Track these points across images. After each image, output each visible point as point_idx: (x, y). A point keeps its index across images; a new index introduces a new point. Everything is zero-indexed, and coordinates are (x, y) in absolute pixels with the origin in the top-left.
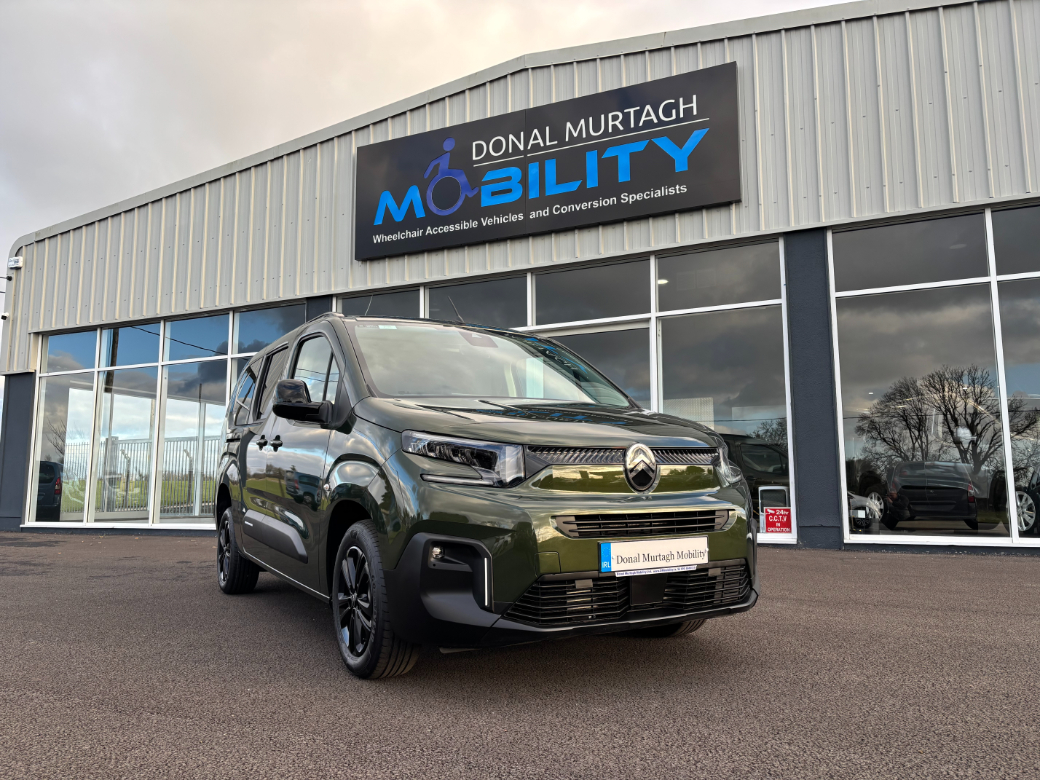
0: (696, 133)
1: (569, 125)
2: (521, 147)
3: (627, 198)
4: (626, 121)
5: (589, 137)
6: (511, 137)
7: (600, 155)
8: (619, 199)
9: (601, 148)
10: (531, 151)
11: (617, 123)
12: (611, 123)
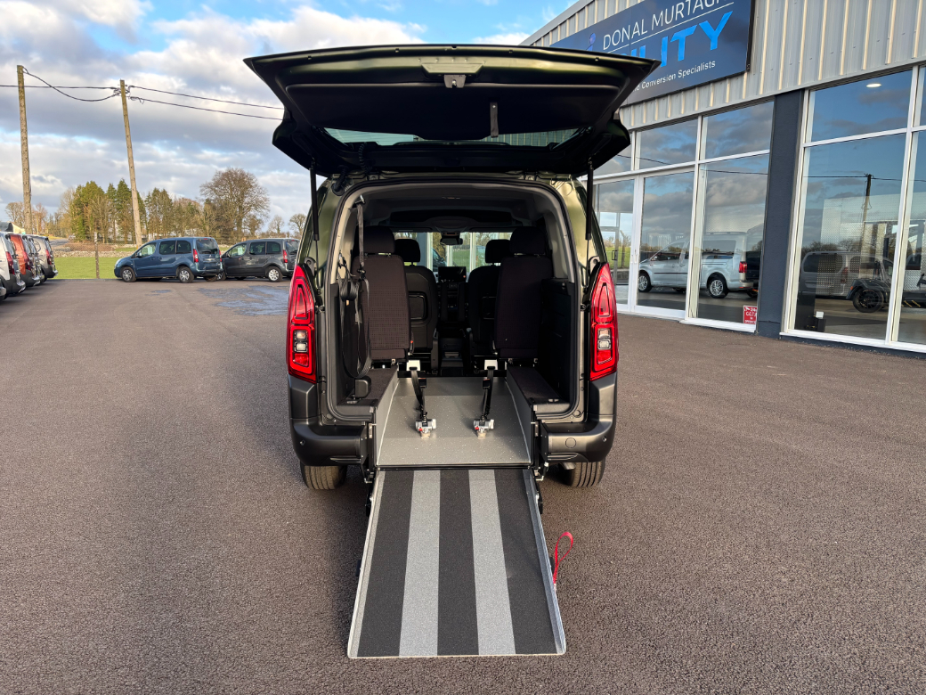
0: (725, 15)
1: (654, 16)
2: (628, 38)
3: (682, 74)
4: (685, 12)
5: (665, 26)
6: (624, 30)
7: (669, 40)
8: (677, 75)
9: (670, 34)
10: (634, 40)
11: (680, 12)
12: (677, 12)
